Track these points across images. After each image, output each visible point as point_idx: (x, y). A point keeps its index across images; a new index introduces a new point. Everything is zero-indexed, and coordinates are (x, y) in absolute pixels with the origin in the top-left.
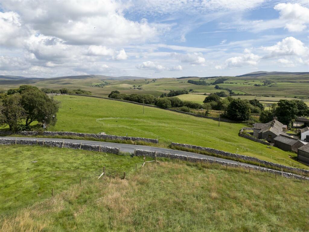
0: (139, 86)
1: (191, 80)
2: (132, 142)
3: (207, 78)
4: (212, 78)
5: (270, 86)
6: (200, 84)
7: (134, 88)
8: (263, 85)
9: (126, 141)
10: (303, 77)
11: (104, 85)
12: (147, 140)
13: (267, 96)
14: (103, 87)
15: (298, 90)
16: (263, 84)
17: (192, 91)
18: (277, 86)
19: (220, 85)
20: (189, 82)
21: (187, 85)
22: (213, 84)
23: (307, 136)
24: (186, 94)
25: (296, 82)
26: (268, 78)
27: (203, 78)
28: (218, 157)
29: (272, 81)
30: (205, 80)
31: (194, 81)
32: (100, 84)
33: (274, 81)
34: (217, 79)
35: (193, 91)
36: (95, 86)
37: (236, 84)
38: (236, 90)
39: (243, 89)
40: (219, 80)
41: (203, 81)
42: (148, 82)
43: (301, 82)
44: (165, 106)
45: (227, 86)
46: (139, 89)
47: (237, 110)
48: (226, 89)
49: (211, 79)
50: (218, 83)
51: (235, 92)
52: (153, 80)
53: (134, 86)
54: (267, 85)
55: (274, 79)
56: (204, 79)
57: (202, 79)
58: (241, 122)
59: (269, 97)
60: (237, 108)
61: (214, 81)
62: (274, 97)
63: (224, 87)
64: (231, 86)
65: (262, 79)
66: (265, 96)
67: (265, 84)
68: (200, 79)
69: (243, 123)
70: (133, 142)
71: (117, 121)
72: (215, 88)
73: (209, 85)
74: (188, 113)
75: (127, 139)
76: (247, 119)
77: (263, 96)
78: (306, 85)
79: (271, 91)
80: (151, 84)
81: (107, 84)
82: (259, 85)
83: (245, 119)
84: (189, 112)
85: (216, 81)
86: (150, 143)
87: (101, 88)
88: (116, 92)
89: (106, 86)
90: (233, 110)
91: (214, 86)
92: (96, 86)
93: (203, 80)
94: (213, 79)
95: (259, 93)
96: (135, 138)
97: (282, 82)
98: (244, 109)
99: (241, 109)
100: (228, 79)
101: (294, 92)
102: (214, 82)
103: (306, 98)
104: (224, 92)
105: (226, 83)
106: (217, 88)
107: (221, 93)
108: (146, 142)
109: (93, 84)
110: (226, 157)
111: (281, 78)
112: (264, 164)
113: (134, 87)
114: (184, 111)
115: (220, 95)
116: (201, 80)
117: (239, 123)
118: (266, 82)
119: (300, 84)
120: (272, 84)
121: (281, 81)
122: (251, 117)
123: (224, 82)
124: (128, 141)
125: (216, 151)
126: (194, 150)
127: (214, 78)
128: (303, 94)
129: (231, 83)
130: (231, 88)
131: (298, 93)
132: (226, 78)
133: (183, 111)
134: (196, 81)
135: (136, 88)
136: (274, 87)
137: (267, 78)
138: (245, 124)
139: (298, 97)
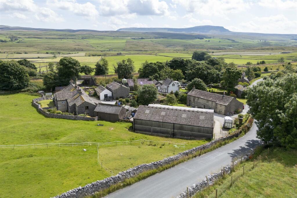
5: (18, 42)
8: (10, 41)
10: (47, 33)
13: (20, 53)
15: (47, 46)
16: (10, 39)
18: (26, 42)
23: (105, 95)
25: (42, 38)
26: (13, 33)
29: (19, 37)
33: (20, 37)
43: (46, 38)
54: (14, 41)
55: (20, 35)
58: (21, 92)
59: (22, 54)
60: (11, 74)
62: (27, 53)
65: (7, 34)
66: (17, 53)
67: (12, 40)
69: (23, 91)
76: (27, 86)
77: (15, 53)
78: (51, 41)
79: (21, 48)
82: (5, 40)
83: (25, 86)
90: (5, 77)
95: (8, 50)
97: (29, 37)
98: (20, 73)
99: (16, 75)
101: (44, 48)
103: (56, 53)
111: (27, 34)
117: (18, 93)
118: (13, 38)
119: (46, 41)
120: (19, 40)
121: (27, 37)
122: (31, 82)
128: (52, 49)
131: (47, 49)
136: (22, 43)
137: (11, 33)
138: (27, 93)
139: (49, 52)
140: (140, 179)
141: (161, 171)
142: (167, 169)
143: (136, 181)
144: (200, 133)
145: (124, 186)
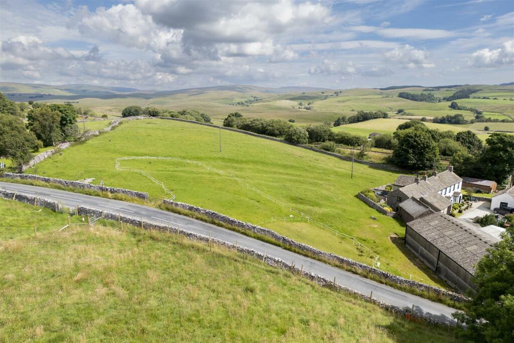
0: (309, 104)
1: (404, 93)
2: (107, 195)
3: (438, 88)
4: (448, 89)
6: (421, 100)
7: (299, 108)
9: (101, 193)
11: (251, 102)
12: (132, 193)
14: (248, 106)
17: (403, 113)
19: (459, 102)
20: (401, 95)
21: (395, 101)
22: (448, 100)
24: (383, 118)
27: (431, 89)
28: (218, 226)
30: (432, 93)
31: (410, 94)
32: (246, 100)
34: (458, 90)
35: (405, 113)
36: (236, 105)
37: (495, 99)
38: (493, 111)
39: (508, 110)
40: (463, 91)
41: (430, 94)
42: (326, 96)
44: (296, 139)
45: (475, 103)
46: (307, 109)
47: (411, 151)
48: (471, 110)
49: (446, 89)
50: (459, 98)
51: (485, 116)
52: (335, 93)
53: (301, 104)
56: (433, 90)
57: (429, 90)
60: (411, 146)
61: (450, 94)
63: (469, 106)
64: (485, 103)
68: (425, 90)
70: (110, 195)
71: (150, 163)
72: (450, 107)
73: (440, 101)
74: (333, 153)
75: (102, 189)
76: (430, 168)
80: (330, 99)
81: (257, 100)
83: (425, 167)
84: (334, 151)
85: (454, 94)
86: (136, 198)
87: (246, 108)
88: (236, 114)
89: (255, 104)
90: (403, 150)
91: (449, 103)
92: (239, 103)
93: (429, 92)
94: (451, 90)
96: (115, 189)
98: (424, 148)
99: (418, 149)
100: (480, 90)
102: (450, 97)
104: (461, 115)
105: (474, 98)
106: (453, 106)
107: (456, 116)
108: (129, 197)
109: (234, 102)
110: (230, 226)
112: (281, 242)
113: (299, 106)
114: (327, 150)
115: (454, 120)
116: (425, 93)
123: (470, 96)
124: (104, 192)
125: (218, 217)
126: (190, 212)
127: (453, 89)
129: (484, 98)
130: (483, 108)
132: (477, 89)
133: (324, 149)
134: (416, 94)
135: (303, 107)
140: (259, 238)
141: (285, 249)
142: (295, 252)
143: (254, 237)
144: (465, 283)
145: (242, 233)
